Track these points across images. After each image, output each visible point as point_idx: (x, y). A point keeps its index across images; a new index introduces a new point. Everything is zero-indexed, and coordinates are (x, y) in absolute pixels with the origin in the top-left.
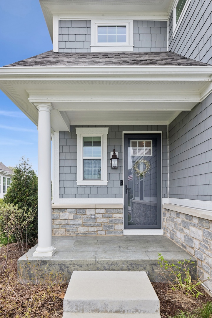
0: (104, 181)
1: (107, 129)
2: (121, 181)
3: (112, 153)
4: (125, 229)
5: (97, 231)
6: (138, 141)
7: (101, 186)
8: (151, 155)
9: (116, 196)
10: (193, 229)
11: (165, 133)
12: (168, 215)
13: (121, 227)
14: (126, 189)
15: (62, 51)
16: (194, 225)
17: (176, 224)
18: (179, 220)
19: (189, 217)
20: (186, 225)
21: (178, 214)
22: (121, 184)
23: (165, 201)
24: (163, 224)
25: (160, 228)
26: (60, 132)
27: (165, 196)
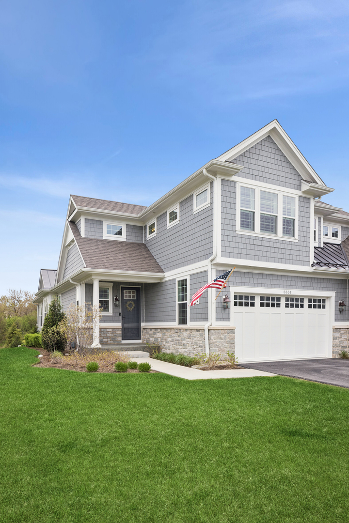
0: (110, 313)
1: (112, 283)
2: (120, 313)
3: (115, 297)
4: (122, 340)
5: (108, 341)
6: (132, 291)
7: (109, 316)
8: (135, 299)
9: (118, 321)
10: (158, 334)
11: (142, 287)
12: (145, 331)
13: (120, 338)
14: (123, 317)
15: (87, 236)
16: (158, 333)
17: (150, 335)
18: (152, 332)
19: (156, 329)
20: (155, 334)
21: (151, 329)
22: (120, 315)
23: (143, 324)
24: (142, 337)
25: (140, 339)
26: (86, 284)
27: (143, 322)
